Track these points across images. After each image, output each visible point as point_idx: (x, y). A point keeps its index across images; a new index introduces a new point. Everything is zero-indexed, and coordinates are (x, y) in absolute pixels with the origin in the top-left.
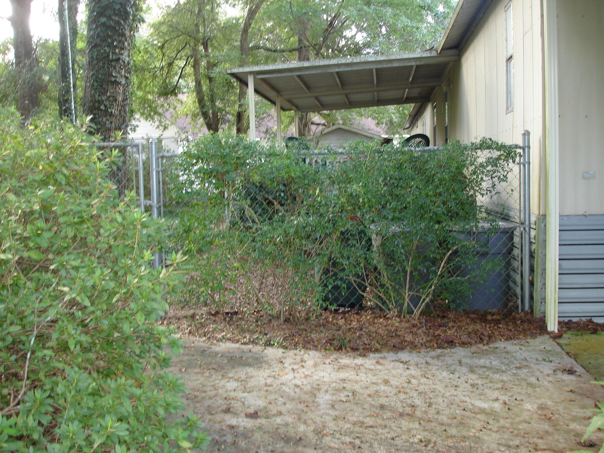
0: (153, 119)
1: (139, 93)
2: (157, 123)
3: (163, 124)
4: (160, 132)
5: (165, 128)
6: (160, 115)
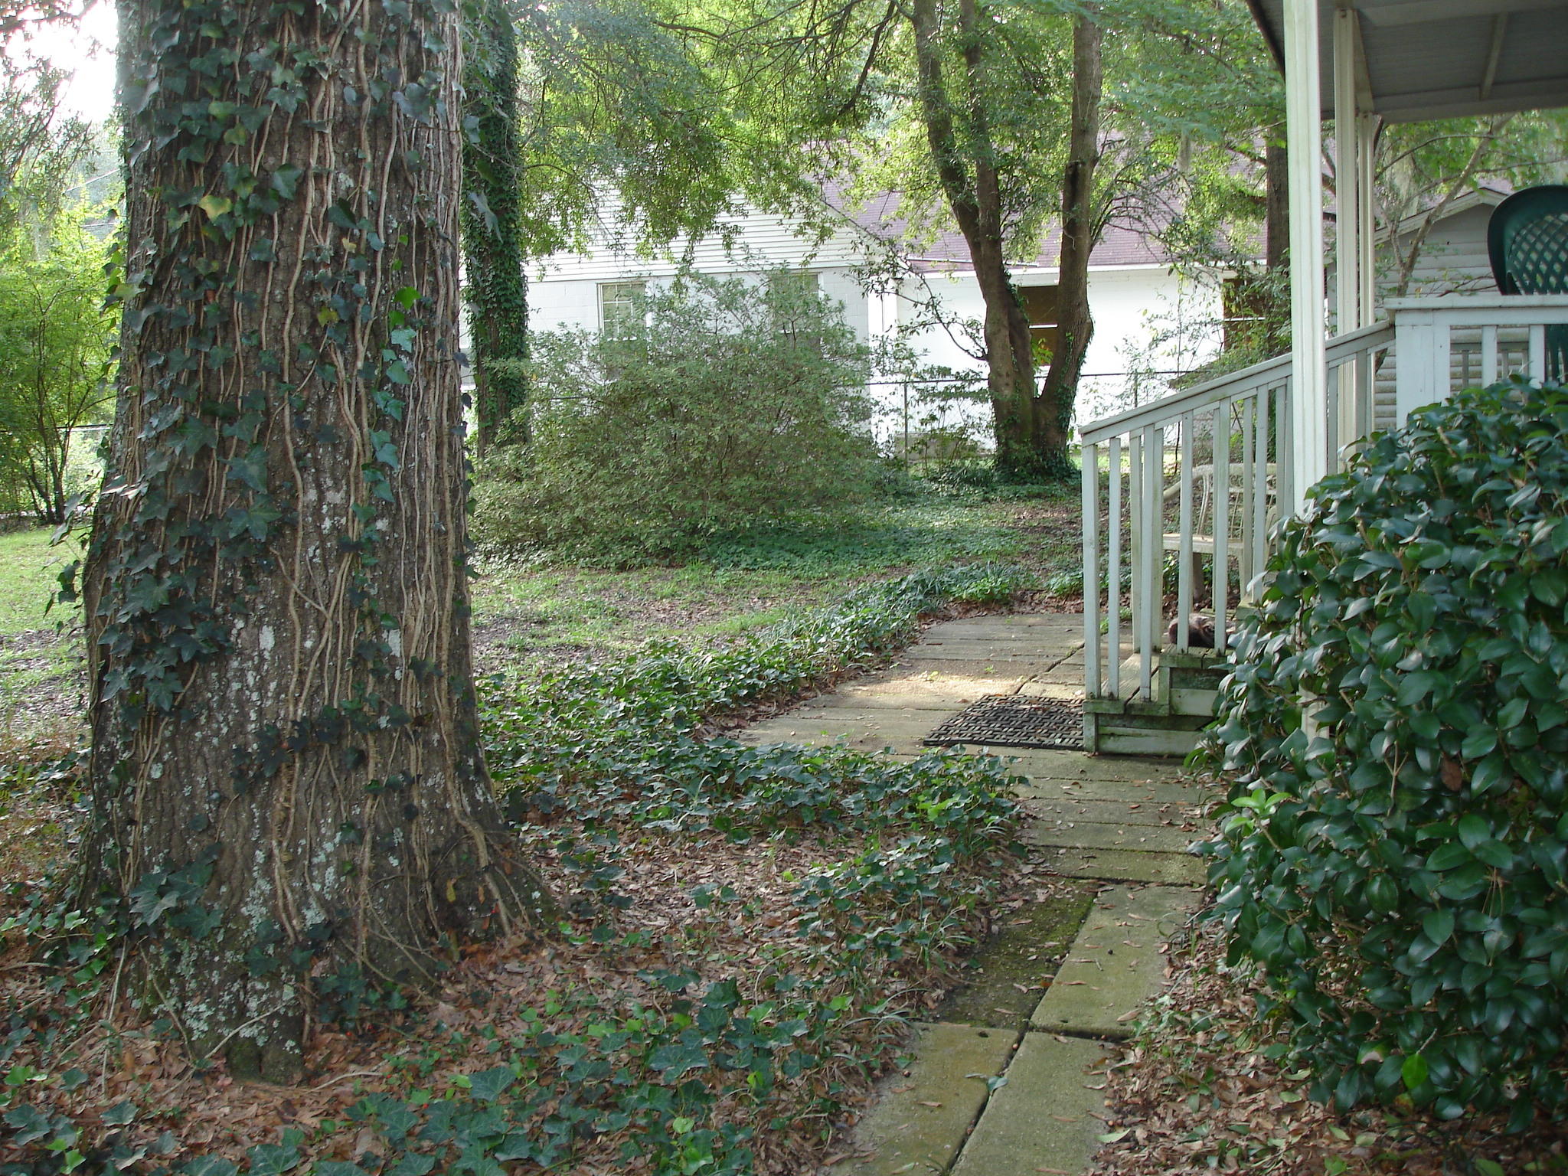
0: (785, 204)
1: (739, 124)
2: (799, 218)
3: (817, 220)
4: (809, 249)
5: (824, 234)
6: (807, 190)
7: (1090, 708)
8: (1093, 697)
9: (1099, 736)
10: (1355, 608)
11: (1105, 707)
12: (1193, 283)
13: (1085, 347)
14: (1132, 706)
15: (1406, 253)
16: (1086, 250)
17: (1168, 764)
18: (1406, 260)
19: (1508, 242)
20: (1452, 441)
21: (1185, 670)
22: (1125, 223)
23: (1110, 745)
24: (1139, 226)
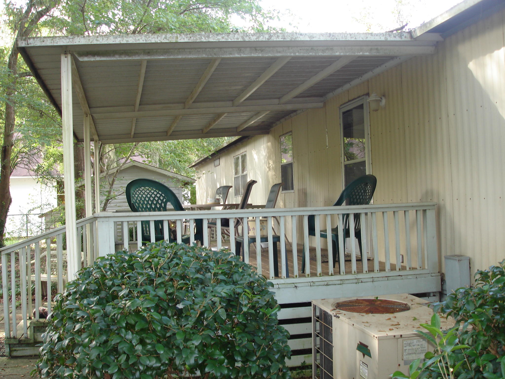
7: (7, 342)
8: (8, 338)
9: (11, 351)
10: (78, 326)
11: (12, 341)
12: (45, 186)
13: (9, 206)
14: (21, 340)
15: (111, 180)
16: (9, 174)
17: (34, 359)
18: (111, 182)
19: (132, 194)
20: (106, 272)
21: (39, 327)
22: (22, 166)
23: (15, 354)
24: (26, 167)
